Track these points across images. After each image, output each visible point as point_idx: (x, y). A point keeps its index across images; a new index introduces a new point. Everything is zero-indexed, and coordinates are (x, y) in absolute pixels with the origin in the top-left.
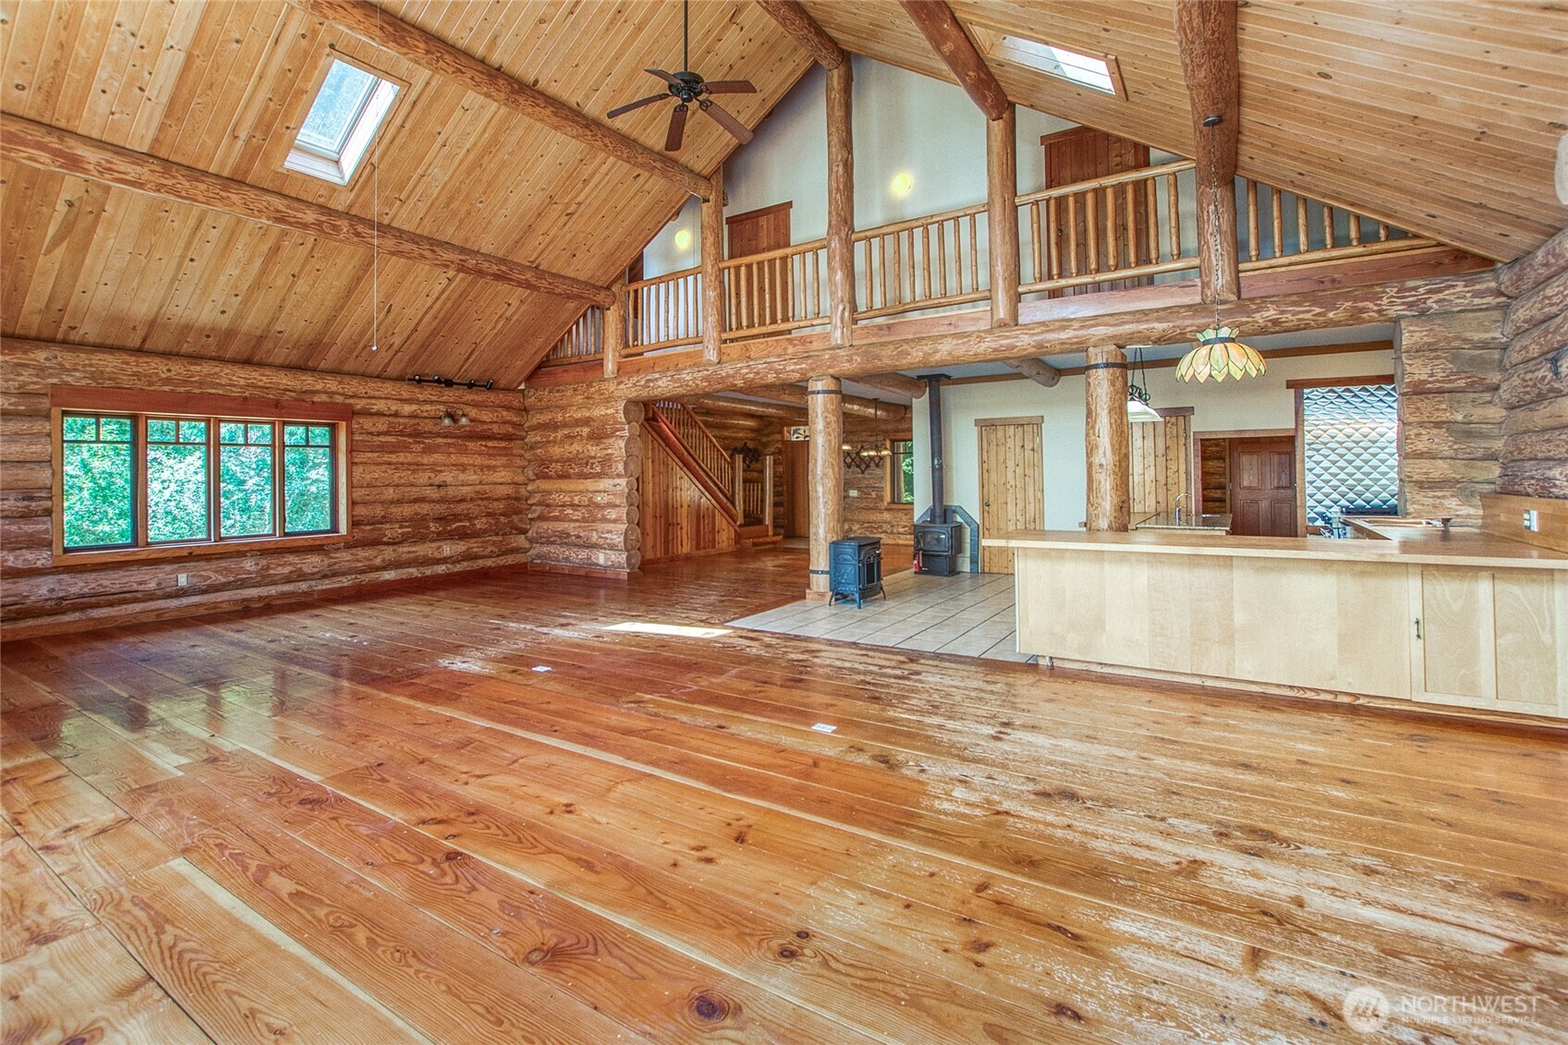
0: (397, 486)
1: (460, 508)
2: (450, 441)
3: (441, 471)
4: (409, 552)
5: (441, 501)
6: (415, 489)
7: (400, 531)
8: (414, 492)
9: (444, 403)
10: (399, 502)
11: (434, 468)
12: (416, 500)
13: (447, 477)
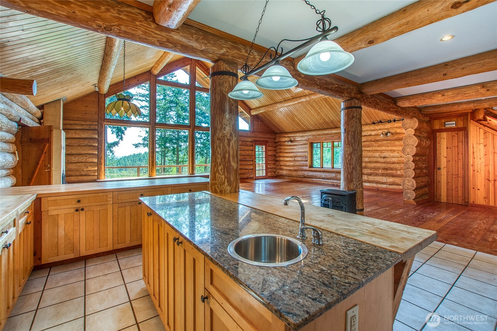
0: (370, 157)
1: (392, 166)
2: (388, 142)
3: (384, 153)
4: (372, 178)
5: (385, 163)
6: (375, 158)
7: (369, 171)
8: (375, 159)
9: (387, 129)
10: (370, 162)
11: (381, 151)
12: (376, 162)
13: (386, 154)
